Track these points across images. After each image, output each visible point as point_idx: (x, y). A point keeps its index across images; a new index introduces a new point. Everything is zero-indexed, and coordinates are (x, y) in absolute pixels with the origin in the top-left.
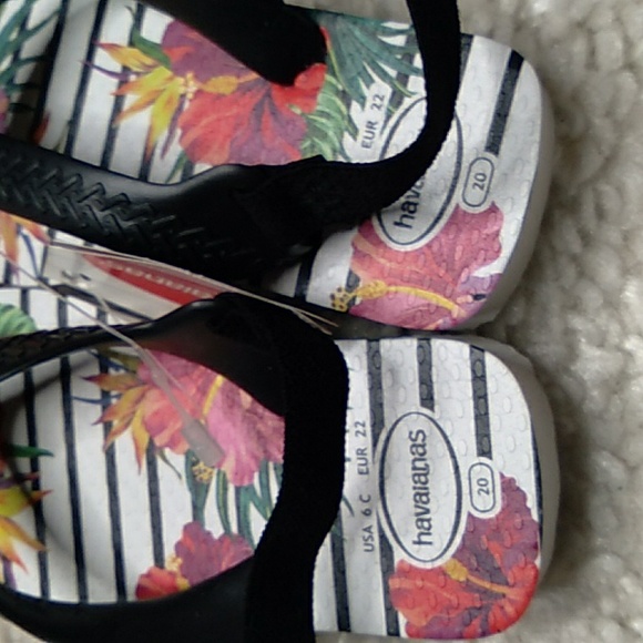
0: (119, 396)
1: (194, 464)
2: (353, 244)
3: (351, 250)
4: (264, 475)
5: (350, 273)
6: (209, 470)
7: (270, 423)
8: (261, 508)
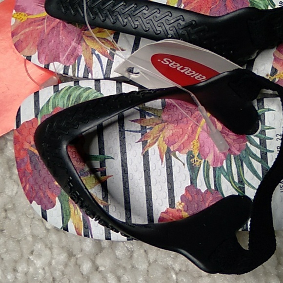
0: (151, 129)
1: (191, 158)
2: (274, 55)
3: (273, 58)
4: (228, 161)
5: (273, 67)
6: (199, 160)
7: (231, 137)
8: (227, 177)
